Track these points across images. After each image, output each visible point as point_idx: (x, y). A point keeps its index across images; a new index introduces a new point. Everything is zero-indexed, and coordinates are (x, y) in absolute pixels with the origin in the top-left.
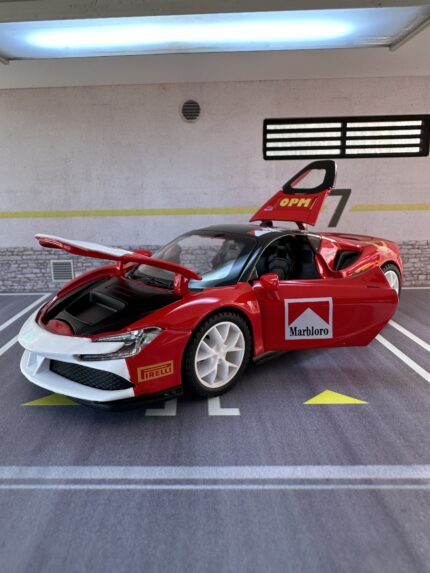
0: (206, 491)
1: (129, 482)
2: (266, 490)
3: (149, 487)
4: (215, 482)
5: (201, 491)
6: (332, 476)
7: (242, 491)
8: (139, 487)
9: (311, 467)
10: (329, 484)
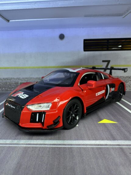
0: (69, 147)
7: (80, 148)
9: (101, 141)
10: (107, 146)
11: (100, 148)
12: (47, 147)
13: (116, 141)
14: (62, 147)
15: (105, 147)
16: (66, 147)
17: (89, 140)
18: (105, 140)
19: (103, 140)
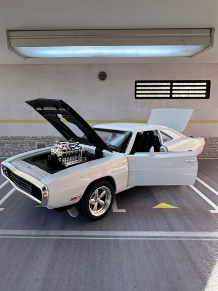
0: (114, 240)
2: (137, 240)
3: (91, 238)
9: (155, 232)
10: (162, 238)
13: (175, 232)
14: (104, 240)
15: (160, 240)
18: (160, 231)
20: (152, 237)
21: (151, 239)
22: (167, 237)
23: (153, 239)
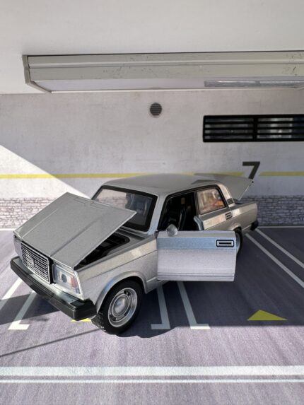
0: (203, 384)
1: (156, 378)
2: (238, 383)
3: (169, 381)
4: (207, 378)
5: (201, 384)
6: (275, 374)
7: (225, 384)
8: (163, 381)
9: (261, 367)
10: (275, 379)
11: (263, 384)
12: (161, 384)
13: (291, 367)
14: (189, 384)
15: (272, 384)
16: (197, 384)
17: (239, 364)
18: (269, 365)
19: (265, 364)
20: (258, 377)
21: (259, 381)
22: (282, 377)
23: (262, 381)
